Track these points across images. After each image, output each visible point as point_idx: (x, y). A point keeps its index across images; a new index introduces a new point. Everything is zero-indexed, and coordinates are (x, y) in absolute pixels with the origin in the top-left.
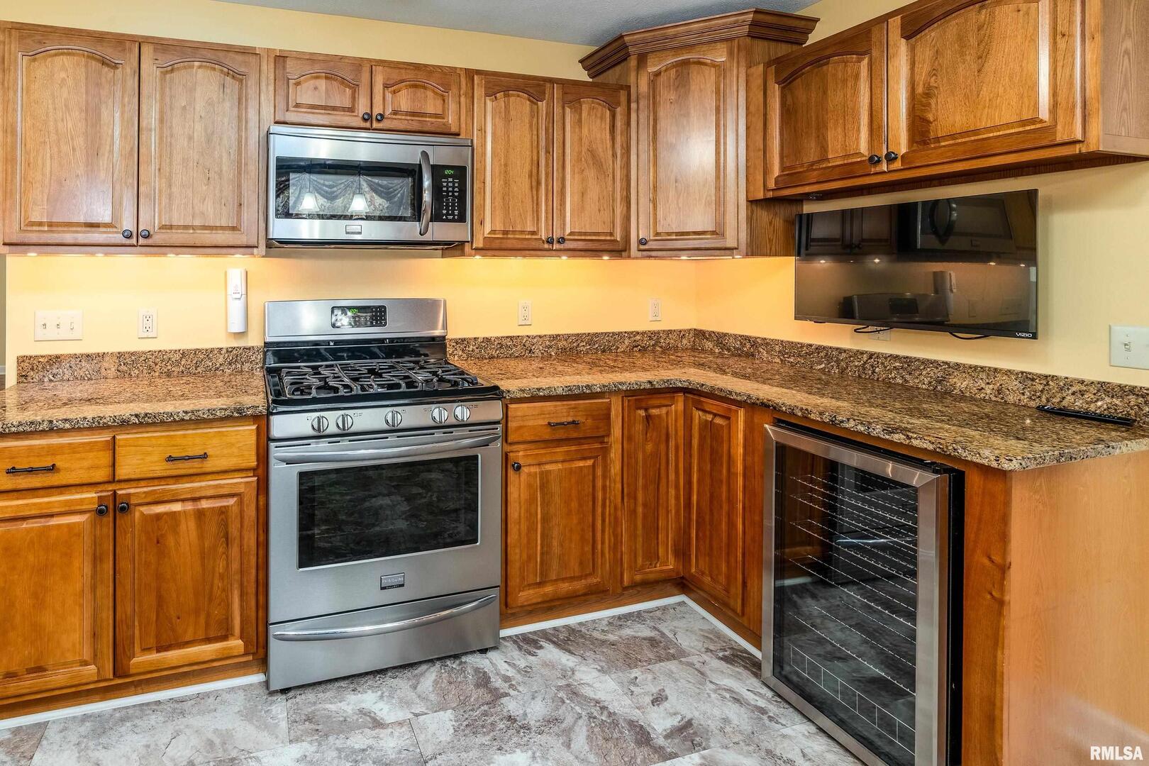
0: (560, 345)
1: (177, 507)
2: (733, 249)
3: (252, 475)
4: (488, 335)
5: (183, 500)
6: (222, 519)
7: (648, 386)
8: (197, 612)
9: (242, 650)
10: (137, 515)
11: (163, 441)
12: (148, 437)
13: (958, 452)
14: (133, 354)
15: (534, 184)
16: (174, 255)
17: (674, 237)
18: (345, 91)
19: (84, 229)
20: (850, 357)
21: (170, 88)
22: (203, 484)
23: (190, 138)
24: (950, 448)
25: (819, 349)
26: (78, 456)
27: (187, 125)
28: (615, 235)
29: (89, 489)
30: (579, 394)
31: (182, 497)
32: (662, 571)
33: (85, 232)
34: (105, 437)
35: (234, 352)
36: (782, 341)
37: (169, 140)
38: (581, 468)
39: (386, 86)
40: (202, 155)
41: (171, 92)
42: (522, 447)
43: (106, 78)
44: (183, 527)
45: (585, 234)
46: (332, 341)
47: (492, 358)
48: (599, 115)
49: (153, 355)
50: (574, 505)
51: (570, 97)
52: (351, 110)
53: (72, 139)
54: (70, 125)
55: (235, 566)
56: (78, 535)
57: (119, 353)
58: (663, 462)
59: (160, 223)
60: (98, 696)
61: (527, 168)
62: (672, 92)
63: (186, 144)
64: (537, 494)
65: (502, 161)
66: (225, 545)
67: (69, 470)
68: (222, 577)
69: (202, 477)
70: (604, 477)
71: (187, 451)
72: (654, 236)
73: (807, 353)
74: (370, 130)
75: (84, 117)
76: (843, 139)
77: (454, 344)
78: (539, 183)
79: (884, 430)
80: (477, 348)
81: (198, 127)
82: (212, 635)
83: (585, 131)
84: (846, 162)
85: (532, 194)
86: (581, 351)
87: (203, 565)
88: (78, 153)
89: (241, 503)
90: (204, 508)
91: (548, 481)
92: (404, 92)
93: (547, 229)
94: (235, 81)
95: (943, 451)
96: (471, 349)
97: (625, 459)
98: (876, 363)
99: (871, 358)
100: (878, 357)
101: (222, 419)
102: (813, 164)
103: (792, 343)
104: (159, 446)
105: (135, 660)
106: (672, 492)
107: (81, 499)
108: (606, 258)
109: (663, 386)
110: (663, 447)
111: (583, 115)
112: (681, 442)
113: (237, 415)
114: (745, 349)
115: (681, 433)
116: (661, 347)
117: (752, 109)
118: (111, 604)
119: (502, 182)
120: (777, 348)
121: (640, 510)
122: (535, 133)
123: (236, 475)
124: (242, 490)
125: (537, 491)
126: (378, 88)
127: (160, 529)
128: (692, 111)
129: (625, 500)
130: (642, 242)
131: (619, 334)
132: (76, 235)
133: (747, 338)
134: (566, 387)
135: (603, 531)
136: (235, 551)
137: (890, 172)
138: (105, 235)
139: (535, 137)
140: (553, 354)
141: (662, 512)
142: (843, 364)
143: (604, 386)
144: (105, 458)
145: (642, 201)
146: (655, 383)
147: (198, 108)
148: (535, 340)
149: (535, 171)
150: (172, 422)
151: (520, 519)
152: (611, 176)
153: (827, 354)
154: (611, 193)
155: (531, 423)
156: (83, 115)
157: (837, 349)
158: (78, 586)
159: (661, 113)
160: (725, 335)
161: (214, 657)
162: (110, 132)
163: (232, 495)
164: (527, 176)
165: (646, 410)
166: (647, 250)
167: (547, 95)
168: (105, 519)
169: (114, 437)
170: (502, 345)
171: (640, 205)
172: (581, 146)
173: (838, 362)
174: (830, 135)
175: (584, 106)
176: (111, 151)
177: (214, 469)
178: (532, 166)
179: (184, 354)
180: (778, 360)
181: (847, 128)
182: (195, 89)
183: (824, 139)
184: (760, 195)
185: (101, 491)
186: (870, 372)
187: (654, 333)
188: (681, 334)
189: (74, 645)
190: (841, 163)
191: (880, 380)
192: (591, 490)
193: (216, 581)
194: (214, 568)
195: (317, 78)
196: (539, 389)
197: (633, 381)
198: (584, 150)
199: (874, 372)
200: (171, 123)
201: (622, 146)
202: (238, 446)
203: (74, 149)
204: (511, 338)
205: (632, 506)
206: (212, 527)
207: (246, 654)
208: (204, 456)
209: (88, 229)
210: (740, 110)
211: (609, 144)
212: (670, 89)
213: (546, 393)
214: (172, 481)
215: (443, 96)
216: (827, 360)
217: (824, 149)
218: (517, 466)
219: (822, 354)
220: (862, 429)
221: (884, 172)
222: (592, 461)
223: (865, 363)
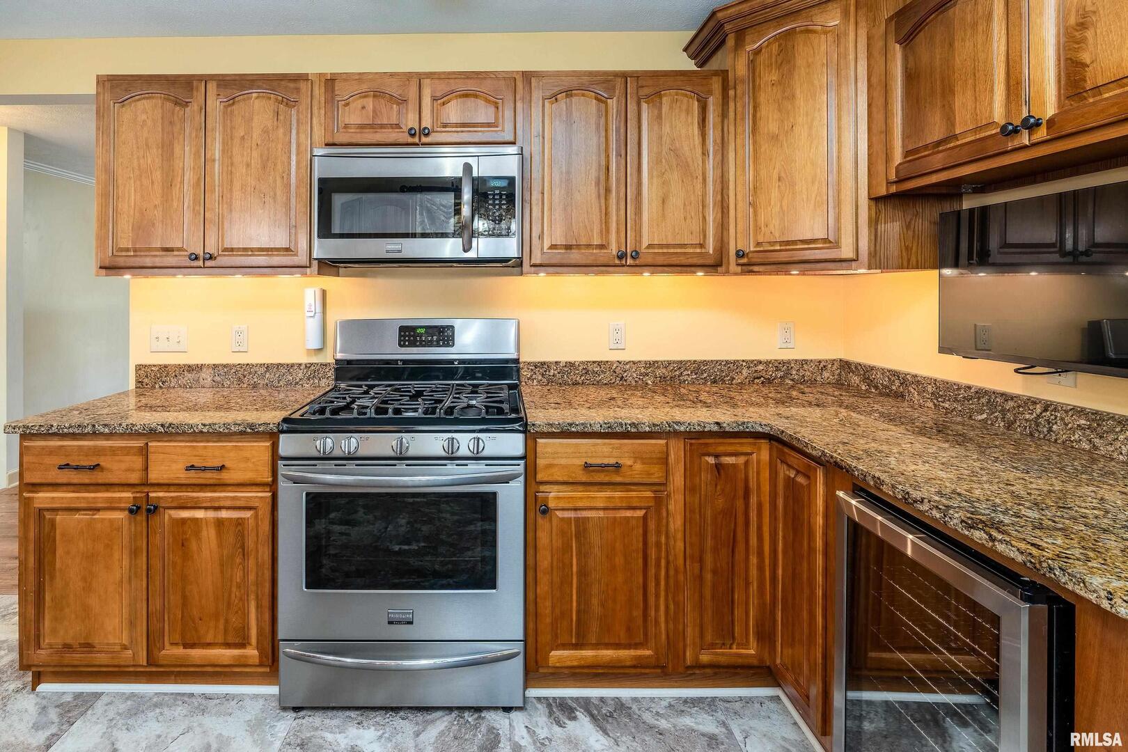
0: (658, 372)
1: (200, 514)
2: (851, 261)
3: (268, 490)
4: (572, 359)
5: (206, 508)
6: (239, 531)
7: (716, 428)
8: (216, 616)
9: (257, 661)
10: (167, 517)
11: (186, 451)
12: (173, 446)
13: (1055, 574)
14: (225, 366)
15: (602, 192)
16: (240, 276)
17: (778, 248)
18: (392, 108)
19: (161, 253)
20: (1019, 406)
21: (231, 121)
22: (222, 494)
23: (248, 165)
24: (1045, 565)
25: (981, 393)
26: (117, 458)
27: (245, 153)
28: (707, 247)
29: (129, 489)
30: (622, 433)
31: (204, 505)
32: (740, 655)
33: (161, 256)
34: (139, 443)
35: (312, 368)
36: (935, 380)
37: (230, 168)
38: (627, 519)
39: (434, 99)
40: (259, 180)
41: (231, 123)
42: (556, 487)
43: (178, 116)
44: (204, 533)
45: (668, 246)
46: (401, 360)
47: (576, 384)
48: (684, 107)
49: (241, 367)
50: (619, 560)
51: (645, 91)
52: (398, 126)
53: (151, 173)
54: (149, 161)
55: (252, 577)
56: (118, 530)
57: (214, 365)
58: (741, 520)
59: (223, 245)
60: (145, 678)
61: (593, 174)
62: (773, 71)
63: (244, 171)
64: (572, 543)
65: (564, 168)
66: (242, 557)
67: (110, 470)
68: (239, 587)
69: (224, 488)
70: (659, 533)
71: (207, 462)
72: (755, 247)
73: (964, 397)
74: (418, 145)
75: (160, 153)
76: (974, 106)
77: (533, 368)
78: (608, 190)
79: (962, 521)
80: (559, 373)
81: (255, 154)
82: (230, 640)
83: (666, 129)
84: (978, 137)
85: (600, 203)
86: (685, 381)
87: (222, 572)
88: (156, 184)
89: (256, 516)
90: (222, 518)
91: (585, 530)
92: (453, 103)
93: (618, 242)
94: (287, 108)
95: (1035, 567)
96: (551, 374)
97: (688, 514)
98: (1053, 417)
99: (1046, 410)
100: (1055, 410)
101: (235, 434)
102: (939, 143)
103: (947, 383)
104: (183, 454)
105: (163, 652)
106: (754, 560)
107: (119, 497)
108: (700, 274)
109: (736, 430)
110: (740, 504)
111: (664, 110)
112: (766, 499)
113: (250, 431)
114: (894, 388)
115: (766, 488)
116: (792, 380)
117: (874, 80)
118: (145, 597)
119: (563, 192)
120: (930, 389)
121: (708, 577)
122: (603, 134)
123: (255, 488)
124: (257, 504)
125: (571, 539)
126: (427, 101)
127: (185, 533)
128: (798, 92)
129: (688, 563)
130: (740, 254)
131: (734, 362)
132: (154, 259)
133: (895, 374)
134: (606, 423)
135: (657, 596)
136: (252, 562)
137: (1034, 145)
138: (176, 259)
139: (603, 139)
140: (649, 382)
141: (739, 583)
142: (1010, 416)
143: (654, 425)
144: (138, 462)
145: (740, 205)
146: (725, 425)
147: (254, 136)
148: (628, 366)
149: (603, 178)
150: (192, 433)
151: (552, 567)
152: (700, 178)
153: (989, 400)
154: (700, 198)
155: (563, 461)
156: (160, 150)
157: (1002, 394)
158: (118, 576)
159: (762, 98)
160: (872, 368)
161: (231, 663)
162: (181, 165)
163: (250, 508)
164: (593, 183)
165: (717, 456)
166: (750, 264)
167: (617, 92)
168: (139, 518)
169: (147, 444)
170: (588, 371)
171: (739, 211)
172: (662, 145)
173: (1003, 411)
174: (958, 103)
175: (664, 99)
176: (182, 182)
177: (232, 482)
178: (599, 172)
179: (268, 367)
180: (931, 405)
181: (977, 90)
182: (252, 119)
183: (951, 108)
184: (883, 191)
185: (137, 492)
186: (1045, 430)
187: (783, 363)
188: (821, 366)
189: (114, 629)
190: (972, 138)
191: (1059, 441)
192: (641, 545)
193: (234, 589)
194: (231, 576)
195: (365, 97)
196: (570, 425)
197: (695, 421)
198: (665, 149)
199: (1050, 430)
200: (232, 152)
201: (715, 141)
202: (252, 461)
203: (153, 183)
204: (599, 363)
205: (697, 571)
206: (230, 538)
207: (261, 665)
208: (222, 468)
209: (164, 253)
210: (859, 84)
211: (697, 140)
212: (772, 69)
213: (580, 429)
214: (197, 489)
215: (496, 103)
216: (990, 409)
217: (950, 120)
218: (545, 509)
219: (984, 400)
220: (938, 516)
221: (1025, 147)
222: (644, 511)
223: (1039, 416)
